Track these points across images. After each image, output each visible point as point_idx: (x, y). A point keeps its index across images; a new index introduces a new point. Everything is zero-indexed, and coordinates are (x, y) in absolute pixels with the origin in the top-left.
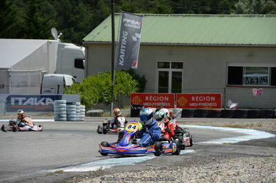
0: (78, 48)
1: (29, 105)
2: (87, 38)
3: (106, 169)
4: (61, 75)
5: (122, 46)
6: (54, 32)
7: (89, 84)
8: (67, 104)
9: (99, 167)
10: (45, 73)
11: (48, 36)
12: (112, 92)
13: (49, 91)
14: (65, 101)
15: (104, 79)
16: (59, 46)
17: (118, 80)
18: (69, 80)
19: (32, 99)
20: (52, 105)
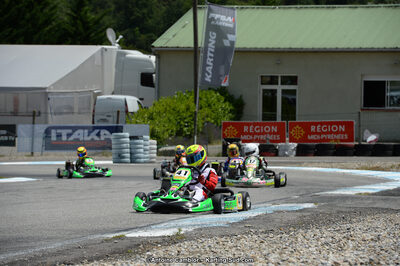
0: (146, 57)
1: (78, 140)
2: (158, 43)
3: (187, 233)
4: (122, 97)
5: (209, 54)
6: (110, 34)
7: (161, 109)
8: (131, 138)
9: (176, 230)
10: (99, 94)
11: (102, 40)
12: (194, 120)
13: (104, 120)
14: (127, 134)
15: (182, 102)
16: (119, 54)
17: (203, 103)
18: (133, 104)
19: (80, 131)
20: (109, 141)
